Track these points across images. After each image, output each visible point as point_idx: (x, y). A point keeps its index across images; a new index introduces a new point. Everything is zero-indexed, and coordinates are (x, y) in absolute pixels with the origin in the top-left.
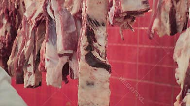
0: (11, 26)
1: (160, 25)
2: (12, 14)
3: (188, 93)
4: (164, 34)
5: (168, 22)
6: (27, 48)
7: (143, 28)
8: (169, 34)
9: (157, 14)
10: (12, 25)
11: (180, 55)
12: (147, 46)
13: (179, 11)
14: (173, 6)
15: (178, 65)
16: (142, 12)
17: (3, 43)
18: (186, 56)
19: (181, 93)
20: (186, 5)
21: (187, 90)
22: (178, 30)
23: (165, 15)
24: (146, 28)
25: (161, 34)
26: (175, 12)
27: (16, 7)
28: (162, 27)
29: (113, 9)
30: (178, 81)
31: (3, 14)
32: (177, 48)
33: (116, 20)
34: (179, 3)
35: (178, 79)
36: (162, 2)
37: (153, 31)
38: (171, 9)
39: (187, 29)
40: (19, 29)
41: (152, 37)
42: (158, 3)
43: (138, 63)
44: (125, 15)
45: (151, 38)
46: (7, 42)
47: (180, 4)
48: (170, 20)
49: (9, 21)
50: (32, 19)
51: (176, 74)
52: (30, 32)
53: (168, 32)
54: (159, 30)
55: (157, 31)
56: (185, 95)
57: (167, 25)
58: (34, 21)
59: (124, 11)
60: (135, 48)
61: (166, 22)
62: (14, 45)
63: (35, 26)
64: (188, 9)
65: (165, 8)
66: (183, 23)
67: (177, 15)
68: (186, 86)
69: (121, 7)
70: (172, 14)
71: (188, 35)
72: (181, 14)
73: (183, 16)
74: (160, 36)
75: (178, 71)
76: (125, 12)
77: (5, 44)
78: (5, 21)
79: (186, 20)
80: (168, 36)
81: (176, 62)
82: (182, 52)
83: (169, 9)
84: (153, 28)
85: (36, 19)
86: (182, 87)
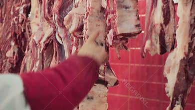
0: (18, 47)
1: (152, 45)
2: (19, 36)
3: (176, 105)
4: (154, 54)
5: (158, 42)
6: (37, 68)
7: (134, 48)
8: (159, 54)
9: (149, 36)
10: (20, 46)
11: (169, 71)
12: (138, 65)
13: (167, 33)
14: (163, 29)
15: (167, 80)
16: (135, 34)
17: (11, 63)
18: (174, 72)
19: (170, 105)
20: (173, 28)
21: (175, 102)
22: (167, 49)
23: (155, 37)
24: (139, 48)
25: (152, 53)
26: (165, 34)
27: (23, 31)
28: (153, 47)
29: (111, 31)
30: (167, 95)
31: (11, 37)
32: (166, 66)
33: (115, 41)
34: (168, 26)
35: (168, 93)
36: (153, 25)
37: (145, 51)
38: (161, 31)
39: (175, 49)
40: (26, 51)
41: (145, 56)
42: (150, 26)
43: (130, 81)
44: (121, 37)
45: (143, 57)
46: (15, 62)
47: (169, 28)
48: (160, 41)
49: (16, 43)
50: (41, 43)
51: (166, 88)
52: (38, 53)
53: (158, 52)
54: (150, 50)
55: (149, 50)
56: (174, 107)
57: (158, 46)
58: (43, 44)
59: (119, 33)
60: (127, 66)
61: (157, 43)
62: (22, 66)
63: (44, 49)
64: (175, 31)
65: (156, 31)
66: (171, 44)
67: (166, 36)
68: (175, 98)
69: (117, 30)
70: (162, 35)
71: (176, 54)
72: (169, 36)
73: (171, 38)
74: (152, 55)
75: (168, 86)
76: (121, 35)
77: (13, 64)
78: (13, 44)
79: (173, 40)
80: (158, 55)
81: (166, 78)
82: (171, 69)
83: (159, 32)
84: (145, 48)
85: (44, 42)
86: (171, 99)
